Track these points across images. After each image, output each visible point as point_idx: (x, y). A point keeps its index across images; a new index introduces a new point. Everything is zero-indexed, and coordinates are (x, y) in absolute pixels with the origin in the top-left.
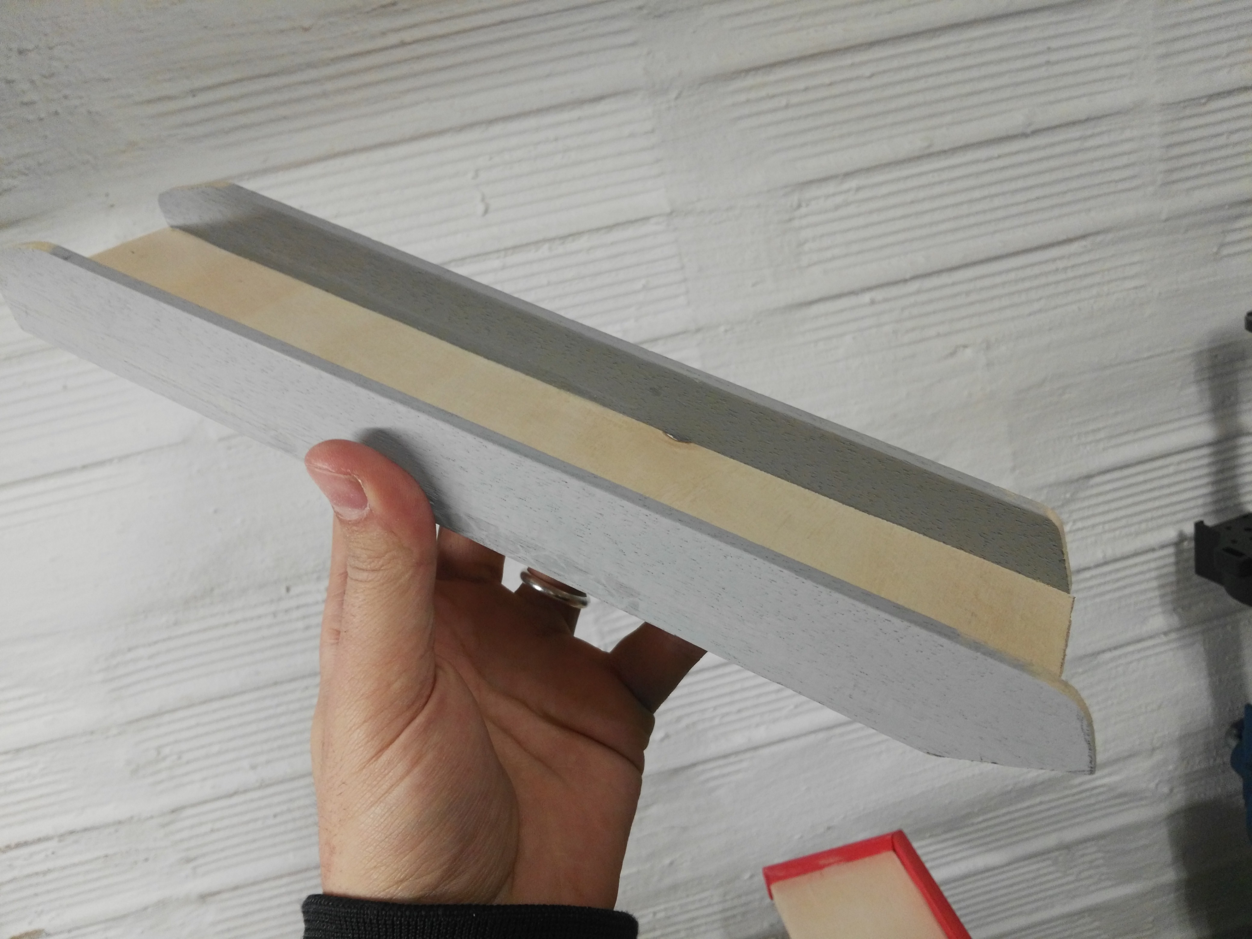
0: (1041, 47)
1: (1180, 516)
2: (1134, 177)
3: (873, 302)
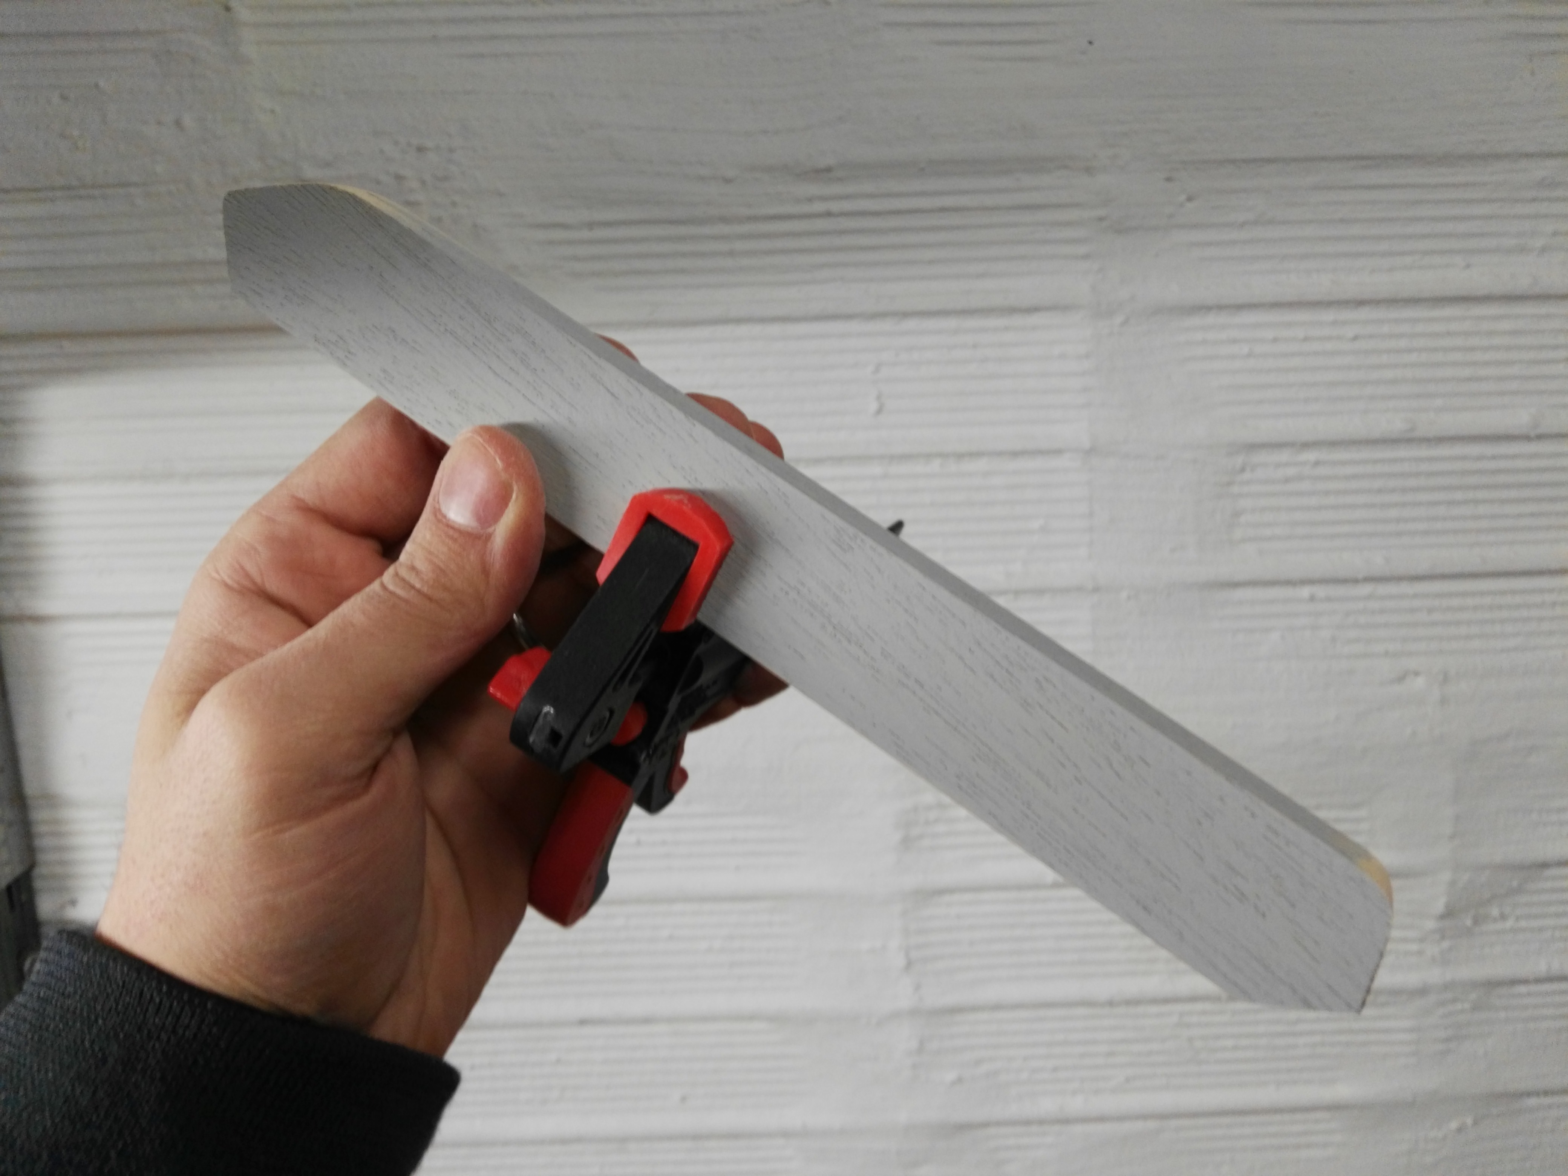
3: (1312, 599)
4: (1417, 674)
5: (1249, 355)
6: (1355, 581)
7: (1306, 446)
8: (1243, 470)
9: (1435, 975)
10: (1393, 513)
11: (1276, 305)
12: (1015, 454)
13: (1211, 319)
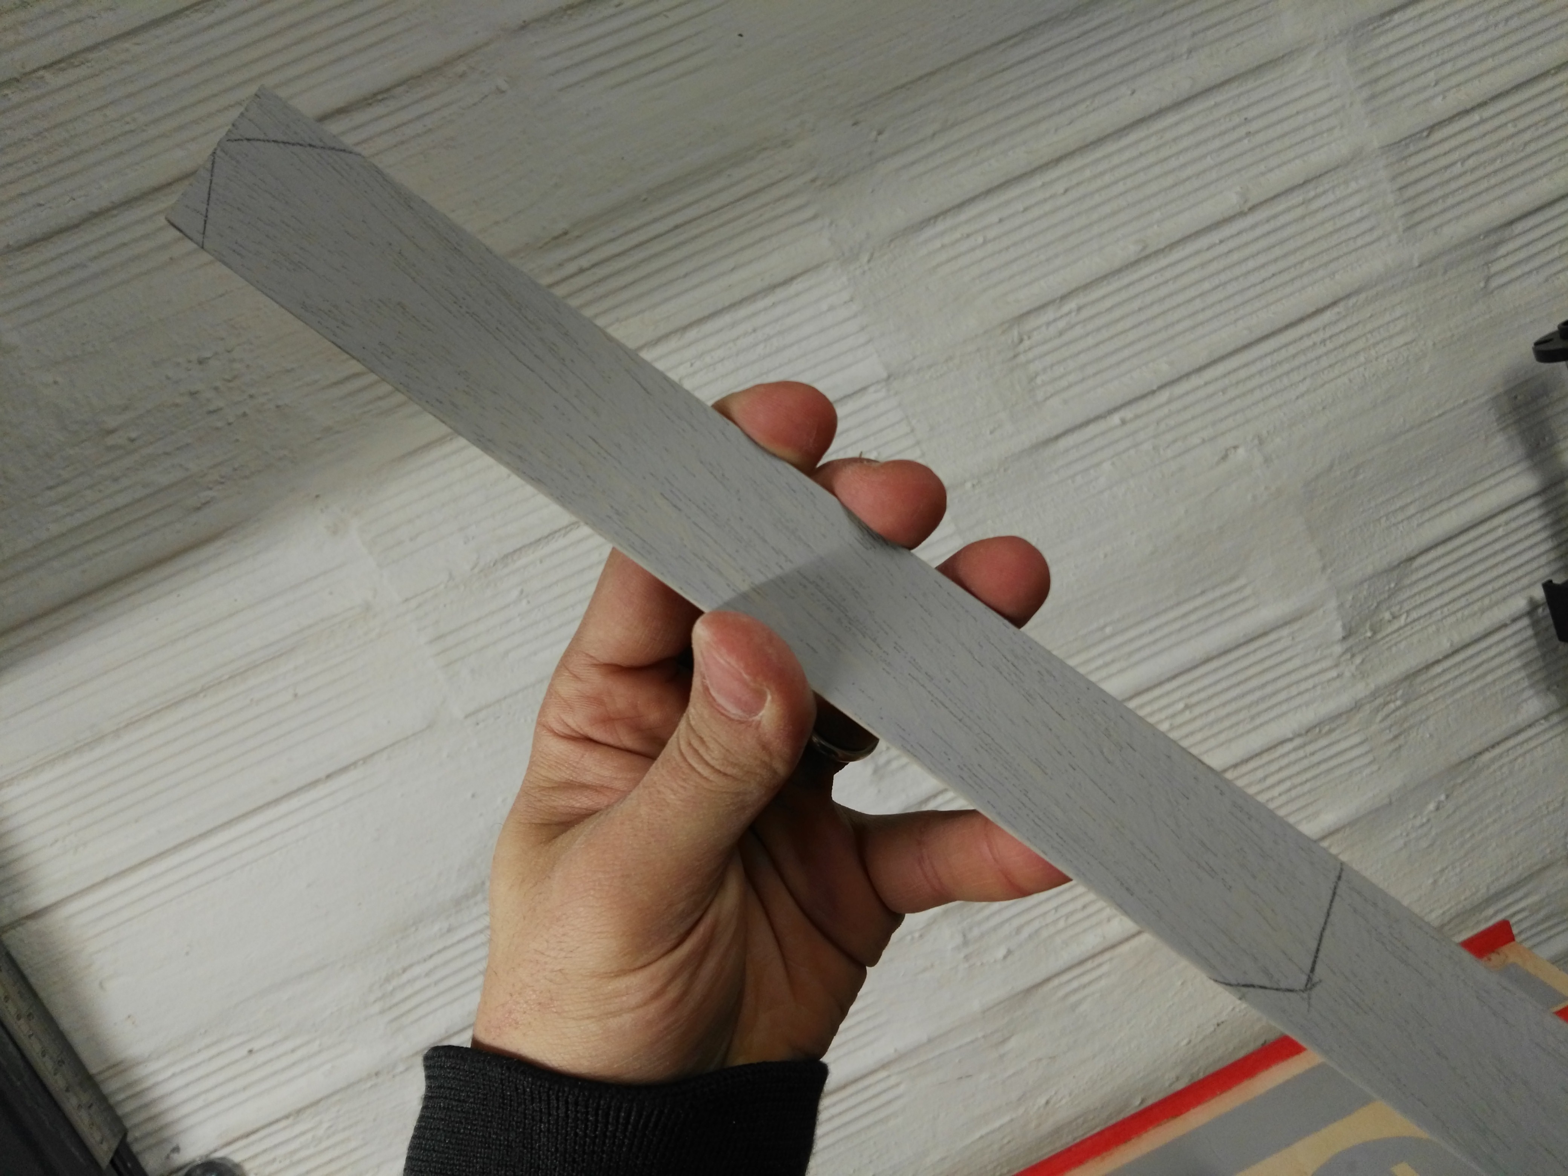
0: (1236, 120)
1: (1525, 581)
2: (1371, 229)
3: (1124, 422)
4: (1235, 448)
5: (985, 242)
6: (1153, 392)
7: (1064, 298)
8: (1021, 340)
9: (1361, 690)
10: (1159, 323)
11: (989, 192)
13: (940, 226)
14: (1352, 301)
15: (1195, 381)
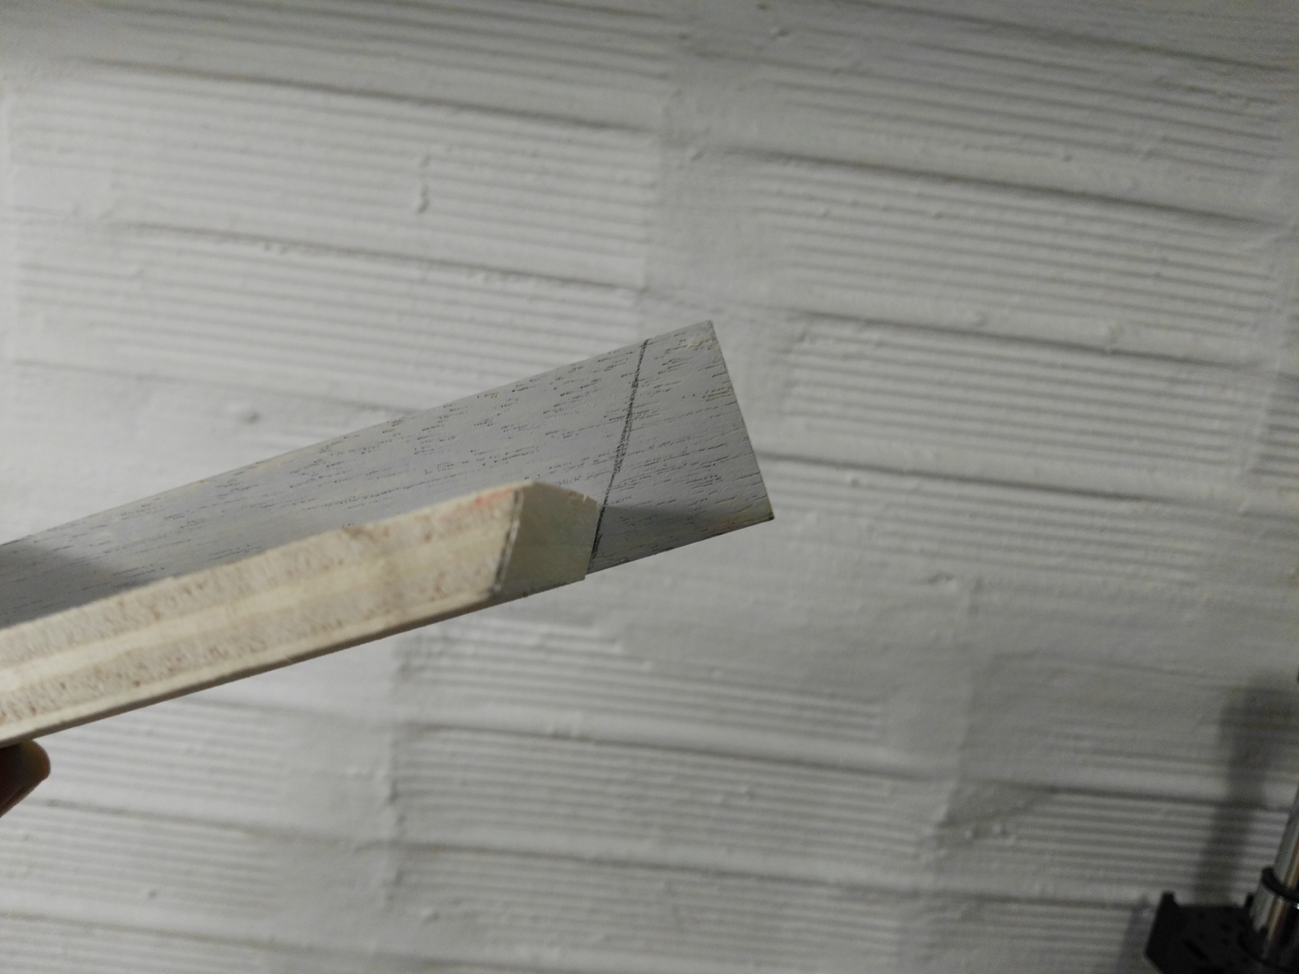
0: (1155, 254)
1: (1151, 877)
2: (1221, 449)
3: (855, 484)
4: (949, 578)
5: (825, 216)
6: (900, 473)
7: (871, 323)
8: (802, 339)
10: (951, 409)
11: (860, 166)
12: (566, 281)
13: (790, 170)
14: (1156, 507)
15: (953, 488)
